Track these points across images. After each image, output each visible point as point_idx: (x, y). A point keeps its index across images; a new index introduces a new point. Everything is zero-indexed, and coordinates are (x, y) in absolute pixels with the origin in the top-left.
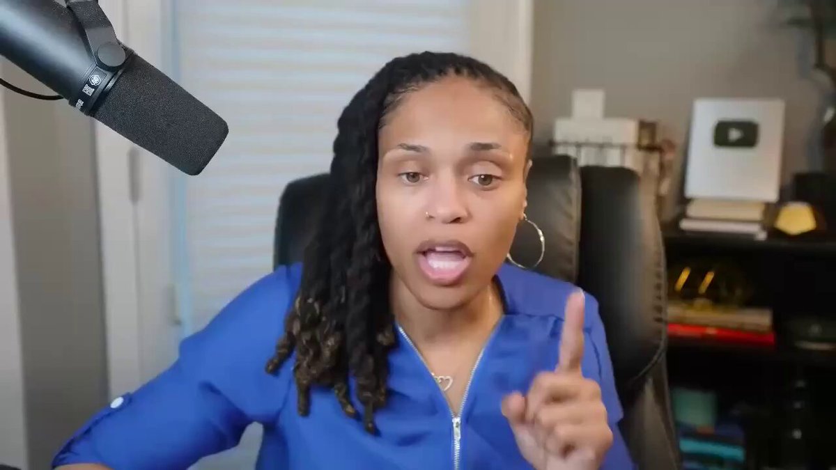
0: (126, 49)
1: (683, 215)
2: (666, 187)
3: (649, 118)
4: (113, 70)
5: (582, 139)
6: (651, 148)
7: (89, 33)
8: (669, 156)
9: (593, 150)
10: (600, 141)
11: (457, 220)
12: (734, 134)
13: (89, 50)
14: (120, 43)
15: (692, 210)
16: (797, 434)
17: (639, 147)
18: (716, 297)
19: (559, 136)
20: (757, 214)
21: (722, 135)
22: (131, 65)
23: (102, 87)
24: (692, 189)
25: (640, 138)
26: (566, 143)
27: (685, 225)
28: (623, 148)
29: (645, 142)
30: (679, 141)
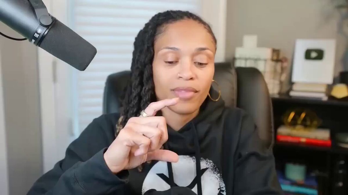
0: (52, 18)
1: (291, 89)
2: (284, 77)
3: (277, 48)
4: (47, 27)
5: (247, 56)
6: (278, 61)
7: (36, 11)
8: (285, 64)
9: (253, 62)
10: (256, 57)
11: (191, 79)
12: (314, 55)
13: (36, 17)
14: (50, 15)
15: (295, 87)
16: (341, 184)
17: (273, 60)
18: (305, 125)
19: (237, 55)
20: (323, 89)
21: (308, 55)
22: (55, 24)
23: (42, 34)
24: (295, 79)
25: (273, 56)
26: (240, 59)
27: (292, 94)
28: (265, 60)
29: (275, 58)
30: (289, 57)
